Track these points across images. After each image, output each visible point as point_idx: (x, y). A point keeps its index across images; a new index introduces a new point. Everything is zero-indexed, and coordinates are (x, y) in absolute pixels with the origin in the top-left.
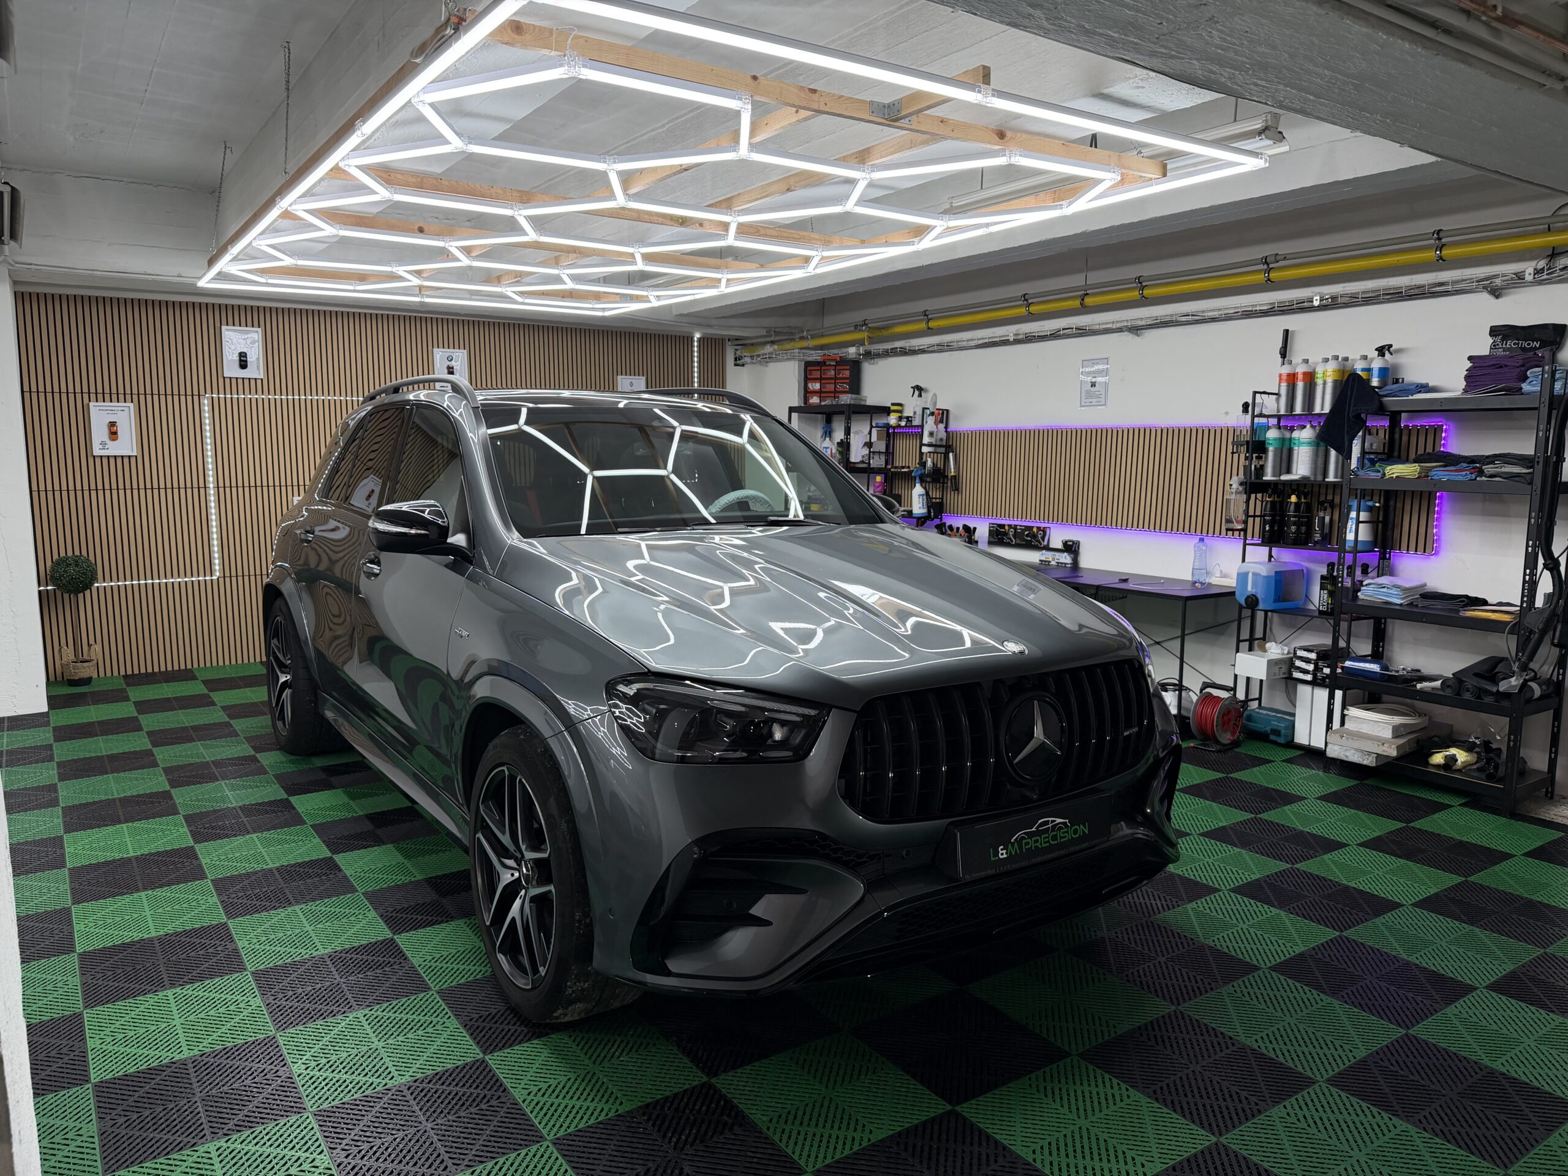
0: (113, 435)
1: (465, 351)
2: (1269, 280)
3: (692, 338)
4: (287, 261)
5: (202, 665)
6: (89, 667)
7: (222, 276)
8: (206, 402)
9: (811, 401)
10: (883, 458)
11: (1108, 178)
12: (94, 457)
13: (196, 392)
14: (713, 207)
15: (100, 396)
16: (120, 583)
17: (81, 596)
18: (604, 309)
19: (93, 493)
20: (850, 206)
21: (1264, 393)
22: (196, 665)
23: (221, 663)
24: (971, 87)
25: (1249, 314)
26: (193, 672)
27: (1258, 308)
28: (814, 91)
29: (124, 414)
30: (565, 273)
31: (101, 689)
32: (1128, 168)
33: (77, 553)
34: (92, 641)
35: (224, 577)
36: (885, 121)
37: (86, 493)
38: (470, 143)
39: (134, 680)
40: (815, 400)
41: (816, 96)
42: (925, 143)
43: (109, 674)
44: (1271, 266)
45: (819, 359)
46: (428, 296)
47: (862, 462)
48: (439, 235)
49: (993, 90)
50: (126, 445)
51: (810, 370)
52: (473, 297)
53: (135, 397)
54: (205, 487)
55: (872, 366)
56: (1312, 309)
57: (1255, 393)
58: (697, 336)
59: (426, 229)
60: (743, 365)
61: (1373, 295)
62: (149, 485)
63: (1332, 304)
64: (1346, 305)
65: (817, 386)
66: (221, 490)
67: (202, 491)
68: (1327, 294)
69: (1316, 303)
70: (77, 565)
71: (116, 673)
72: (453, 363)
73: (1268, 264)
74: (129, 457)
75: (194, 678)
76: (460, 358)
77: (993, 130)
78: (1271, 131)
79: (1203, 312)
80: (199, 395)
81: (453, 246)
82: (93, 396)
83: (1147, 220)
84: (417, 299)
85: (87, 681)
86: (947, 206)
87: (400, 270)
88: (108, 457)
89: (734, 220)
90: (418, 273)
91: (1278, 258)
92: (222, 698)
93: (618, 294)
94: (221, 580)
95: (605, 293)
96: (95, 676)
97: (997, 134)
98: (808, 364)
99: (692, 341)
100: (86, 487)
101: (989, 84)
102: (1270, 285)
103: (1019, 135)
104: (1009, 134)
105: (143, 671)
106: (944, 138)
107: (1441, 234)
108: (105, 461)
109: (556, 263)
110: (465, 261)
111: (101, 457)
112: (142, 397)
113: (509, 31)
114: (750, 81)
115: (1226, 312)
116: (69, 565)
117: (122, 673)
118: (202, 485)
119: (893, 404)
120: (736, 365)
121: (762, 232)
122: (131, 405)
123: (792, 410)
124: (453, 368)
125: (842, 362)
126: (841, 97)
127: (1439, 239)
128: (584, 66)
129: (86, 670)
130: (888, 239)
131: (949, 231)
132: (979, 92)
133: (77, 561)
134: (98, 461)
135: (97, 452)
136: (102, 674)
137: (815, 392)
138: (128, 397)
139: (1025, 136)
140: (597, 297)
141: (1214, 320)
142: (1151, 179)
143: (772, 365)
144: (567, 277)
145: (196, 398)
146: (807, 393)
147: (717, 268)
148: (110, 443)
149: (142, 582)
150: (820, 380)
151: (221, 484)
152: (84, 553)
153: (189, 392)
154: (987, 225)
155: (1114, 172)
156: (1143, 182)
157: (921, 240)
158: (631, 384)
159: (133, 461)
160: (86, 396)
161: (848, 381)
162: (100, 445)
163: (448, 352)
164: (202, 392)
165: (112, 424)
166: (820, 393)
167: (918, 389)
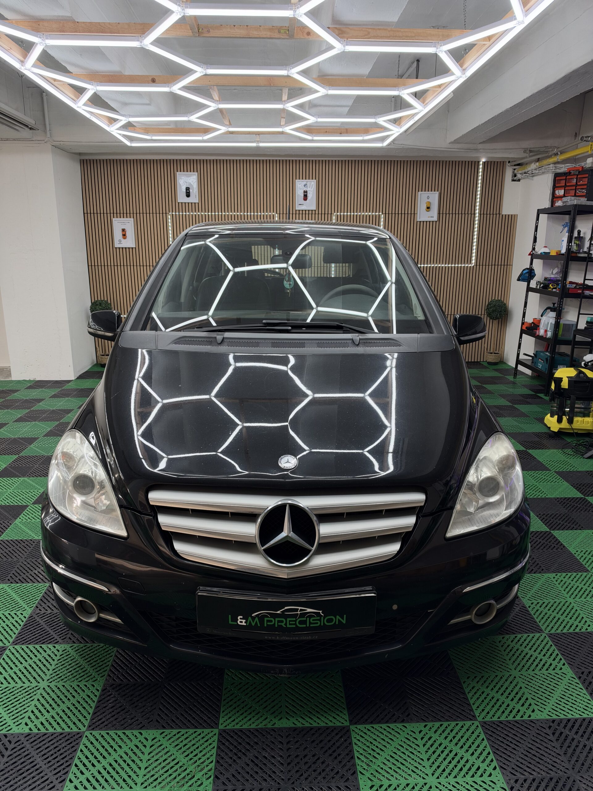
0: (124, 236)
1: (315, 181)
8: (169, 217)
9: (556, 204)
12: (116, 248)
13: (164, 212)
15: (118, 215)
19: (116, 268)
37: (112, 267)
40: (559, 203)
45: (565, 170)
50: (130, 242)
51: (558, 180)
53: (135, 215)
58: (482, 161)
60: (517, 180)
62: (141, 264)
65: (561, 192)
72: (307, 189)
74: (132, 248)
76: (311, 186)
82: (115, 215)
88: (122, 248)
98: (556, 177)
99: (479, 163)
100: (112, 264)
108: (121, 250)
111: (119, 248)
112: (138, 215)
116: (97, 305)
120: (512, 181)
122: (132, 220)
123: (539, 212)
124: (307, 192)
125: (582, 171)
133: (101, 303)
134: (118, 250)
135: (117, 245)
137: (560, 197)
138: (131, 215)
145: (164, 215)
146: (554, 198)
148: (123, 240)
150: (565, 187)
153: (161, 212)
158: (428, 198)
159: (134, 250)
160: (112, 215)
161: (585, 187)
162: (119, 242)
163: (304, 182)
164: (167, 212)
165: (123, 230)
166: (563, 198)
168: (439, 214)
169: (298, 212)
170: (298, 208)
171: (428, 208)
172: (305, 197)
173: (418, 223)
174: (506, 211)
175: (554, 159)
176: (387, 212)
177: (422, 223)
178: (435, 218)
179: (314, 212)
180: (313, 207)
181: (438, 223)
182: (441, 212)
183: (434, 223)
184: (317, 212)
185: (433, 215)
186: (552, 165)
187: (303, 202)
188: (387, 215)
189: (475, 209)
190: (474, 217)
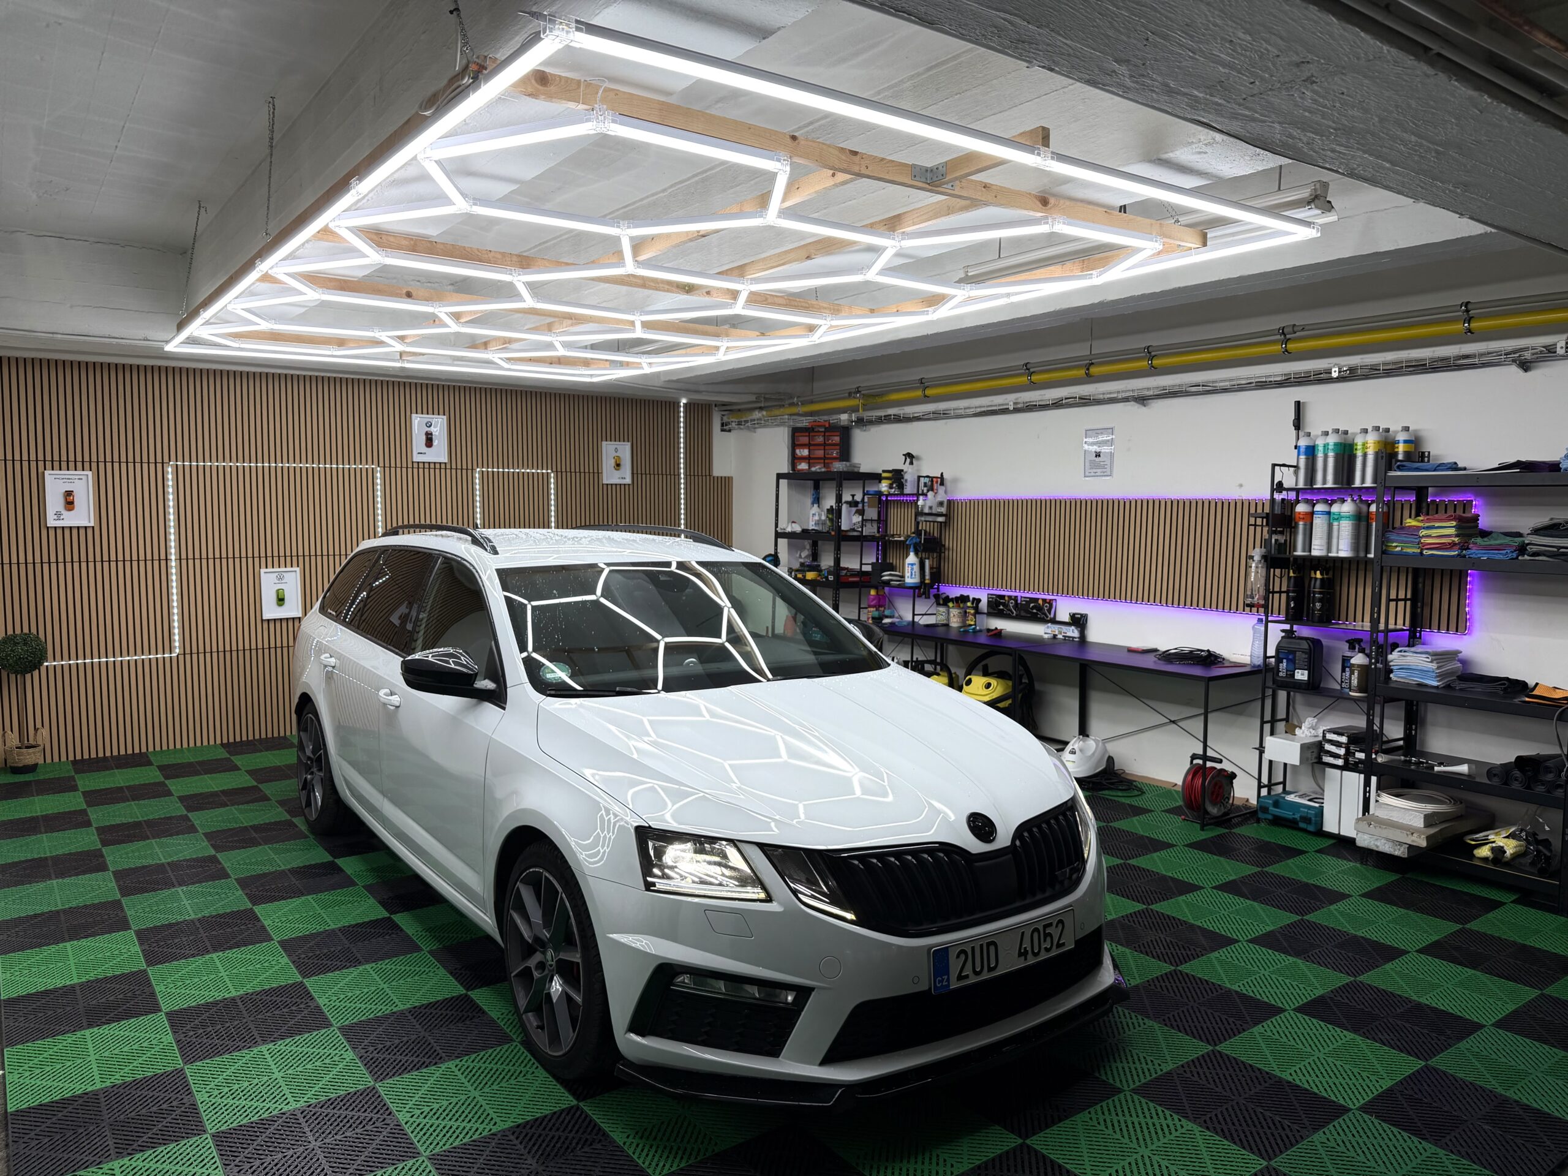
0: (69, 504)
1: (445, 417)
2: (1286, 351)
3: (679, 403)
4: (264, 326)
5: (158, 748)
6: (34, 753)
7: (192, 341)
8: (170, 470)
9: (800, 467)
10: (875, 525)
11: (1149, 246)
12: (48, 528)
13: (159, 460)
14: (723, 274)
15: (56, 464)
16: (71, 662)
17: (28, 676)
18: (591, 376)
19: (46, 566)
20: (872, 275)
21: (1284, 465)
22: (151, 749)
23: (178, 746)
24: (1030, 149)
25: (1262, 385)
26: (148, 757)
27: (1272, 379)
28: (855, 153)
29: (82, 483)
30: (556, 340)
31: (47, 776)
32: (1170, 237)
33: (26, 630)
34: (39, 725)
35: (184, 654)
36: (927, 186)
37: (38, 566)
38: (475, 204)
39: (83, 766)
40: (803, 466)
41: (856, 159)
42: (965, 209)
43: (56, 759)
44: (1288, 336)
45: (807, 425)
46: (409, 361)
47: (854, 530)
48: (428, 299)
49: (1053, 153)
50: (82, 516)
51: (798, 436)
52: (456, 363)
53: (94, 465)
54: (167, 559)
55: (863, 433)
56: (1331, 380)
57: (1274, 465)
58: (684, 401)
59: (414, 294)
60: (730, 431)
61: (1394, 367)
62: (106, 558)
63: (1351, 375)
64: (1366, 377)
65: (805, 452)
66: (184, 562)
67: (163, 563)
68: (1345, 366)
69: (1335, 375)
70: (25, 644)
71: (64, 758)
72: (432, 429)
73: (1285, 335)
74: (86, 528)
75: (149, 763)
76: (439, 425)
77: (1036, 197)
78: (1319, 199)
79: (1213, 382)
80: (163, 463)
81: (442, 311)
82: (48, 464)
83: (1170, 290)
84: (398, 365)
85: (32, 768)
86: (963, 275)
87: (383, 336)
88: (63, 528)
89: (745, 288)
90: (402, 338)
91: (1295, 329)
92: (180, 787)
93: (607, 360)
94: (181, 658)
95: (592, 359)
96: (41, 761)
97: (1040, 201)
98: (795, 432)
99: (679, 407)
100: (38, 560)
101: (1048, 146)
102: (1287, 356)
103: (1062, 202)
104: (1052, 201)
105: (93, 755)
106: (986, 204)
107: (1470, 307)
108: (59, 532)
109: (549, 328)
110: (454, 327)
111: (55, 528)
112: (102, 465)
113: (533, 81)
114: (789, 141)
115: (1239, 382)
116: (16, 644)
117: (71, 758)
118: (163, 556)
119: (884, 471)
120: (722, 430)
121: (770, 301)
122: (90, 473)
123: (780, 476)
124: (431, 434)
125: (832, 428)
126: (883, 159)
127: (1467, 311)
128: (614, 121)
129: (31, 757)
130: (899, 308)
131: (970, 300)
132: (1039, 154)
133: (26, 639)
134: (52, 533)
135: (51, 522)
136: (49, 760)
137: (803, 459)
138: (87, 465)
139: (1068, 203)
140: (586, 363)
141: (1225, 390)
142: (1190, 249)
143: (759, 431)
144: (559, 343)
145: (159, 466)
146: (794, 459)
147: (717, 335)
148: (66, 514)
149: (96, 660)
150: (808, 446)
151: (184, 556)
152: (34, 630)
153: (152, 460)
154: (1008, 295)
155: (1156, 241)
156: (1181, 251)
157: (937, 309)
158: (616, 450)
159: (90, 532)
160: (41, 464)
161: (838, 447)
162: (55, 515)
163: (427, 417)
164: (166, 459)
165: (69, 493)
166: (808, 459)
167: (909, 456)
168: (632, 473)
169: (415, 465)
170: (417, 458)
171: (618, 465)
172: (429, 442)
173: (605, 487)
174: (718, 471)
175: (792, 410)
176: (559, 470)
177: (609, 487)
178: (628, 481)
179: (443, 466)
180: (444, 458)
181: (631, 487)
182: (635, 472)
183: (627, 487)
184: (448, 466)
185: (624, 476)
187: (424, 449)
188: (559, 474)
189: (679, 468)
190: (679, 479)
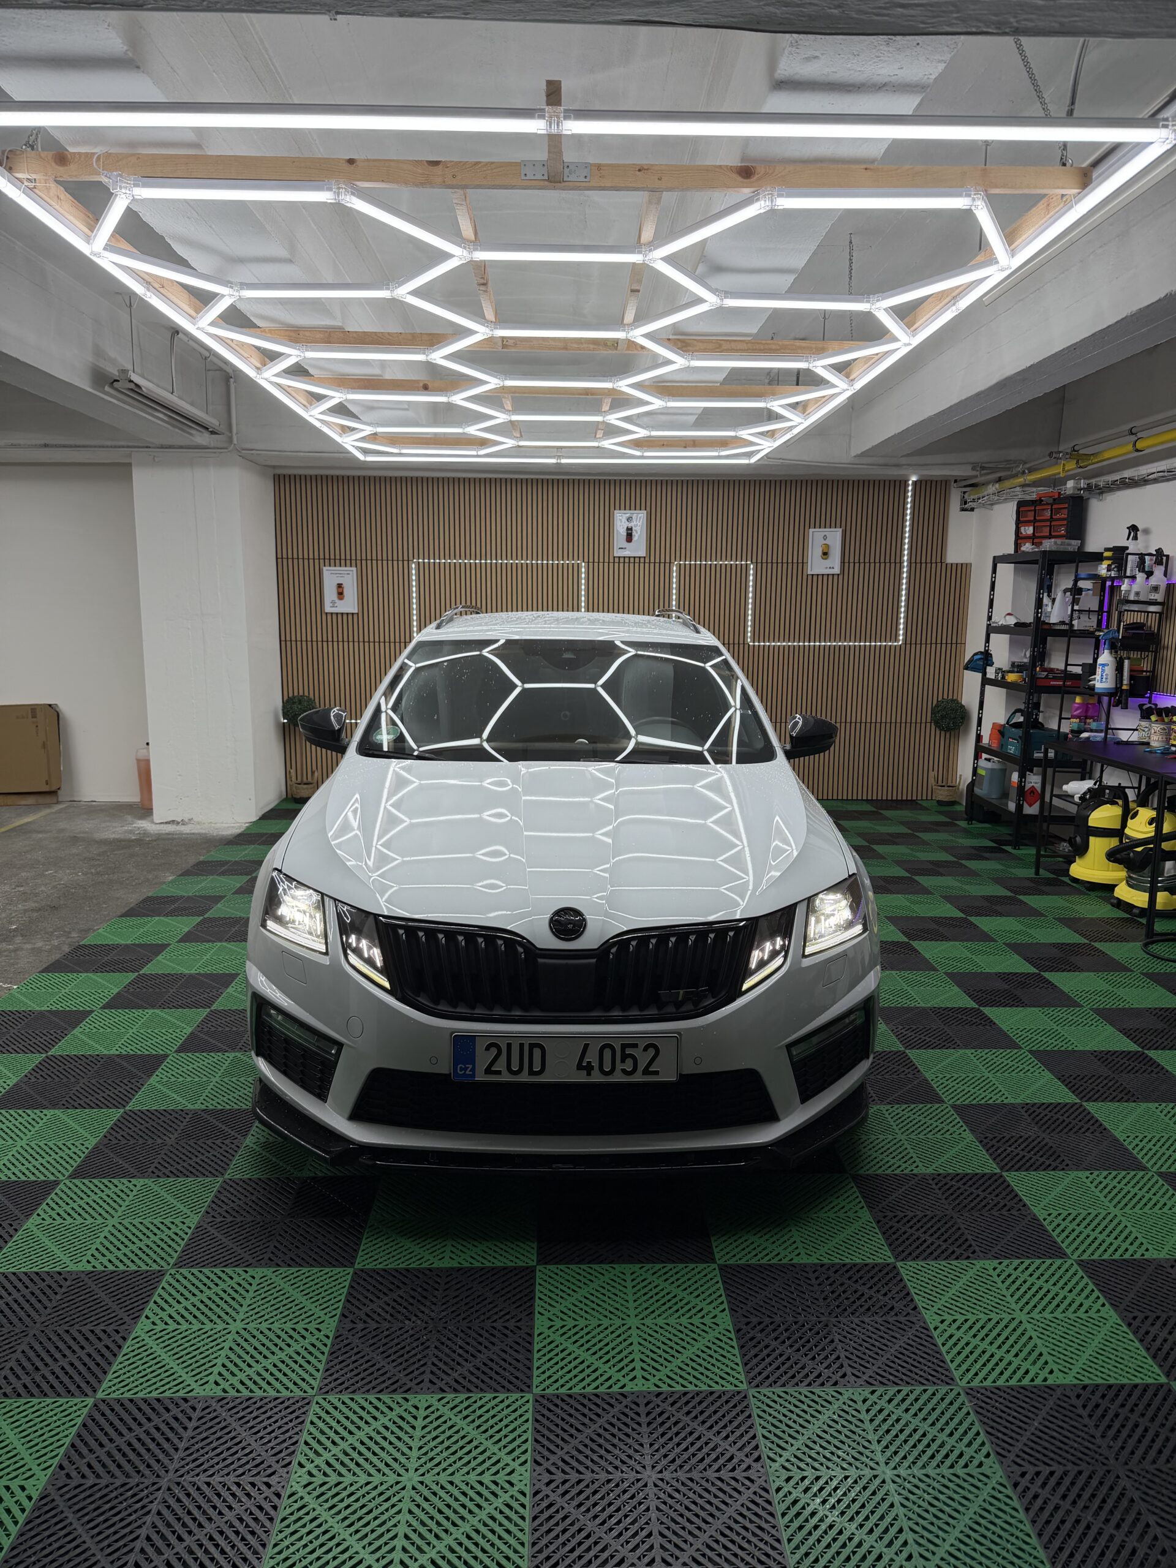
0: (341, 595)
1: (644, 513)
3: (906, 482)
8: (415, 566)
9: (1023, 549)
10: (1094, 618)
12: (326, 613)
13: (406, 558)
15: (332, 561)
19: (325, 644)
28: (436, 163)
29: (348, 577)
37: (319, 644)
40: (1027, 547)
41: (438, 170)
45: (1034, 497)
47: (1063, 623)
50: (350, 605)
51: (1025, 511)
53: (359, 563)
55: (1100, 503)
58: (914, 478)
60: (968, 510)
62: (366, 639)
65: (1029, 530)
70: (300, 704)
72: (633, 524)
74: (352, 614)
76: (638, 520)
80: (409, 560)
82: (327, 561)
88: (339, 613)
98: (1021, 504)
99: (906, 485)
100: (321, 639)
108: (334, 617)
111: (331, 613)
112: (365, 563)
114: (346, 166)
118: (408, 639)
119: (1107, 550)
120: (961, 511)
122: (355, 569)
123: (997, 560)
124: (632, 529)
125: (1059, 499)
126: (477, 163)
133: (300, 700)
134: (329, 617)
135: (328, 609)
137: (1027, 538)
138: (353, 562)
145: (406, 563)
146: (1019, 538)
148: (338, 602)
150: (1034, 522)
153: (400, 558)
158: (825, 538)
159: (355, 617)
160: (322, 561)
161: (1065, 522)
162: (331, 604)
163: (629, 513)
164: (411, 557)
165: (340, 586)
166: (1034, 539)
167: (1133, 529)
168: (843, 562)
169: (616, 560)
170: (617, 553)
171: (825, 554)
172: (629, 537)
173: (810, 578)
174: (952, 556)
175: (1021, 480)
176: (759, 561)
177: (815, 578)
178: (837, 570)
179: (642, 560)
180: (642, 552)
181: (841, 577)
182: (846, 560)
183: (836, 578)
184: (647, 560)
185: (833, 565)
186: (1018, 489)
187: (626, 544)
188: (759, 565)
189: (902, 555)
190: (901, 568)
